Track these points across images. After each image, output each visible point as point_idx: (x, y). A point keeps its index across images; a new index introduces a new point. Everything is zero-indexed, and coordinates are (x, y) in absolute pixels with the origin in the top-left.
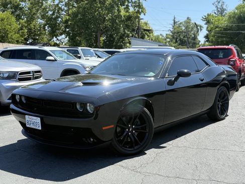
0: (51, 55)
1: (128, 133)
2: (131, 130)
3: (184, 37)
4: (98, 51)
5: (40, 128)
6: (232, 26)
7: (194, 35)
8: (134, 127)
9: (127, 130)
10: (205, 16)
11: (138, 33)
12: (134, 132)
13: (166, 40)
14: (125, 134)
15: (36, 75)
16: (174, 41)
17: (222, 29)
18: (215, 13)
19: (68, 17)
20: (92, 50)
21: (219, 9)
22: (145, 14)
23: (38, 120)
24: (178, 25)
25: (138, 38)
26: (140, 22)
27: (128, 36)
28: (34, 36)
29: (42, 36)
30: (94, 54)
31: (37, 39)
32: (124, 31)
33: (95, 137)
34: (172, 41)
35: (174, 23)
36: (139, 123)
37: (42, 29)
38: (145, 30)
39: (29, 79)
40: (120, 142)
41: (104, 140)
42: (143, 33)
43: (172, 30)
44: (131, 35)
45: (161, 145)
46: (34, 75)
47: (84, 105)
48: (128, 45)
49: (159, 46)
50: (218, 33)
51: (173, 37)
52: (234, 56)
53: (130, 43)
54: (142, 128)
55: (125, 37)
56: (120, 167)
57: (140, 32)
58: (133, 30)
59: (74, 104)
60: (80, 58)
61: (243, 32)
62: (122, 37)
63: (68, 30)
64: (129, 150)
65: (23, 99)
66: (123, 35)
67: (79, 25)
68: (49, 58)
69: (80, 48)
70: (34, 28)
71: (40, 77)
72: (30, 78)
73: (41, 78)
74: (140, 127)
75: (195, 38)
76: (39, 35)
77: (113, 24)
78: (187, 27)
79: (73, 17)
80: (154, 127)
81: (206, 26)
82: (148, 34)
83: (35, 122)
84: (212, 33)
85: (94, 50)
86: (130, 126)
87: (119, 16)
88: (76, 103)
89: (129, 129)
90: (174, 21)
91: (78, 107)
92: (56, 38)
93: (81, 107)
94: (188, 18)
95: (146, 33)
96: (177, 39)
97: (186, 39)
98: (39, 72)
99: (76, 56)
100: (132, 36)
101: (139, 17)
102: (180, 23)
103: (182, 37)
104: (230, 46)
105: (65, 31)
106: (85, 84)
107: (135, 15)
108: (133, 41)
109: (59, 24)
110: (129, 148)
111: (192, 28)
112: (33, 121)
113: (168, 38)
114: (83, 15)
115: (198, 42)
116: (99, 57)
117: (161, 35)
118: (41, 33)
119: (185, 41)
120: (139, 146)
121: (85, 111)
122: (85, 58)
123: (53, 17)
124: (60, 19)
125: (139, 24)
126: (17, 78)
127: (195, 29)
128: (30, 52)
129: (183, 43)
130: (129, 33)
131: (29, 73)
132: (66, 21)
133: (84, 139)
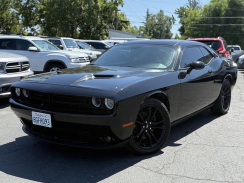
0: (33, 46)
1: (144, 131)
2: (147, 126)
3: (157, 30)
4: (78, 42)
5: (50, 126)
6: (208, 19)
7: (167, 28)
8: (150, 123)
9: (144, 127)
10: (178, 9)
11: (115, 25)
12: (151, 129)
13: (139, 32)
14: (142, 131)
15: (24, 66)
16: (148, 33)
17: (198, 22)
18: (188, 6)
19: (42, 7)
20: (74, 40)
21: (191, 3)
22: (122, 6)
23: (48, 117)
24: (151, 18)
25: (116, 29)
26: (118, 14)
27: (105, 28)
28: (6, 25)
29: (15, 26)
30: (77, 46)
31: (10, 29)
32: (101, 23)
33: (113, 135)
34: (146, 33)
35: (148, 15)
36: (155, 119)
37: (15, 19)
38: (122, 21)
39: (17, 71)
40: (137, 140)
41: (122, 139)
42: (120, 25)
43: (145, 22)
44: (108, 27)
45: (175, 143)
46: (22, 66)
47: (101, 100)
48: (105, 36)
49: (137, 38)
50: (194, 26)
51: (146, 29)
52: (223, 49)
53: (107, 35)
54: (158, 125)
55: (103, 29)
56: (141, 168)
57: (117, 24)
58: (111, 22)
59: (89, 99)
60: (62, 48)
61: (218, 25)
62: (99, 28)
63: (42, 20)
64: (146, 149)
65: (25, 93)
66: (101, 26)
67: (55, 15)
68: (31, 48)
69: (62, 38)
70: (7, 18)
71: (28, 68)
72: (18, 69)
73: (29, 70)
74: (157, 123)
75: (168, 31)
76: (12, 25)
77: (89, 14)
78: (160, 20)
79: (49, 6)
80: (171, 122)
81: (179, 19)
82: (126, 26)
83: (43, 119)
84: (188, 26)
85: (76, 41)
86: (146, 122)
87: (96, 7)
88: (91, 98)
89: (146, 127)
90: (148, 13)
91: (94, 102)
92: (30, 27)
93: (97, 103)
94: (161, 11)
95: (123, 25)
96: (150, 31)
97: (159, 31)
98: (27, 63)
99: (59, 47)
100: (110, 27)
101: (117, 8)
102: (154, 16)
103: (155, 30)
104: (219, 38)
105: (40, 21)
106: (97, 76)
107: (113, 6)
108: (111, 32)
109: (34, 13)
110: (145, 147)
111: (165, 21)
112: (41, 117)
113: (142, 30)
114: (60, 5)
115: (171, 35)
116: (80, 48)
117: (135, 27)
118: (13, 23)
119: (158, 34)
120: (156, 144)
121: (102, 107)
122: (67, 49)
123: (28, 6)
124: (34, 9)
125: (116, 15)
126: (5, 70)
127: (168, 22)
128: (9, 42)
129: (156, 36)
130: (106, 24)
131: (17, 64)
132: (41, 11)
133: (101, 138)
